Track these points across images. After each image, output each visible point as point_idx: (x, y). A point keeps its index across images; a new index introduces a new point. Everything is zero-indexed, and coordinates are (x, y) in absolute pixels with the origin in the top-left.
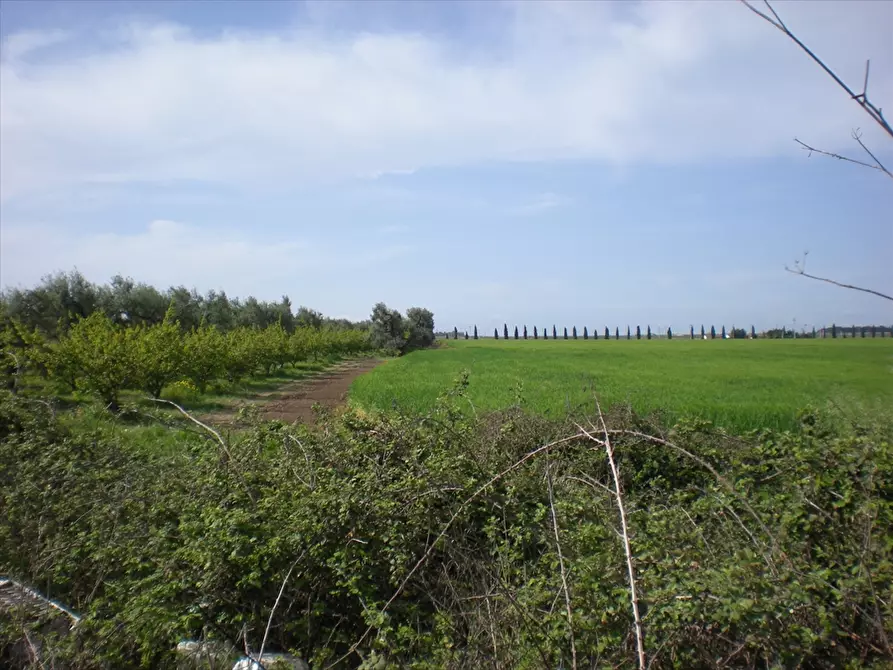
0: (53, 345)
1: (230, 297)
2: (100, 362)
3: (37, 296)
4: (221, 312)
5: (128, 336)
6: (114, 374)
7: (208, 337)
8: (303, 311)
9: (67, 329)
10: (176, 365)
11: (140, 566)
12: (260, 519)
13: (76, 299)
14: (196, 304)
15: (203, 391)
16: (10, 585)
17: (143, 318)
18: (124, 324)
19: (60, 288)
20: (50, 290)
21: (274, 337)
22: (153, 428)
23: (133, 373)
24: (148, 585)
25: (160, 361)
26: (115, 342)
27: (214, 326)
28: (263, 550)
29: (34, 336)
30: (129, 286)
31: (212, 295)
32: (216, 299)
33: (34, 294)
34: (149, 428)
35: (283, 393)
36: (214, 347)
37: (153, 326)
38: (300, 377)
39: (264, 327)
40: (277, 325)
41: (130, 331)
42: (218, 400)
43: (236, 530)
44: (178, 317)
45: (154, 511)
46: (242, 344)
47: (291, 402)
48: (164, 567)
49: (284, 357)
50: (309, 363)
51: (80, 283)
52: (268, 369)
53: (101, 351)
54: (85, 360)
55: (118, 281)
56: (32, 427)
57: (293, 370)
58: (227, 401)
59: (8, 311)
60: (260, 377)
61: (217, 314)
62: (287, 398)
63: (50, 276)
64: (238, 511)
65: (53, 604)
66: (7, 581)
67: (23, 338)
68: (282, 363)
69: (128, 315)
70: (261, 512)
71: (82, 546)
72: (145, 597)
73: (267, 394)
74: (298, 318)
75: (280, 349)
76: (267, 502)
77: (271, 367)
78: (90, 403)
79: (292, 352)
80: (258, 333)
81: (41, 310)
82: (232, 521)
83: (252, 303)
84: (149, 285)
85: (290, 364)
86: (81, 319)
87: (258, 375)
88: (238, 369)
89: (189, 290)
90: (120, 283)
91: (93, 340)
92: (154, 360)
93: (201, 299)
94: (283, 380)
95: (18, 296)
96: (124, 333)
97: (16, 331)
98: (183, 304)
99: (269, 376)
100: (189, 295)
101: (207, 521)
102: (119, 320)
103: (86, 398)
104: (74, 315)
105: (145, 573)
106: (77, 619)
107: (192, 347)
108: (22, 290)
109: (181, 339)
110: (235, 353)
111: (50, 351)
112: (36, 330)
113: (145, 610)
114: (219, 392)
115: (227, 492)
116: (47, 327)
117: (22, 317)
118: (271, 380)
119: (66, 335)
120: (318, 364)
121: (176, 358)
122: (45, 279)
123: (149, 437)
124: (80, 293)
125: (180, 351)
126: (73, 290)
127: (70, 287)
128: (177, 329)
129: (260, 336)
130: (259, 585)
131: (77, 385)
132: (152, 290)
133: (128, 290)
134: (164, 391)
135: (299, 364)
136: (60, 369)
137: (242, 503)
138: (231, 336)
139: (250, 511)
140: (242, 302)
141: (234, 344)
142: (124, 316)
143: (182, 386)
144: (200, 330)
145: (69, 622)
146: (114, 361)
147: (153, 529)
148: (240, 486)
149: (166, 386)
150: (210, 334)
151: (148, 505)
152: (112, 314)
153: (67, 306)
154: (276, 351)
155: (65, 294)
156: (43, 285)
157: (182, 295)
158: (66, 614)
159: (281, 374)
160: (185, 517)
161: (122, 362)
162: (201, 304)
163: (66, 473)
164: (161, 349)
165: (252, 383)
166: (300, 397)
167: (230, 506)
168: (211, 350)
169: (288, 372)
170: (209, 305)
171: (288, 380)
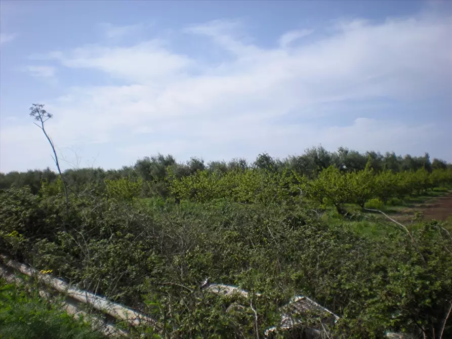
0: (312, 183)
1: (397, 155)
2: (334, 190)
3: (303, 159)
4: (393, 163)
5: (348, 177)
6: (341, 196)
7: (387, 176)
8: (436, 161)
9: (317, 174)
10: (372, 191)
11: (369, 293)
12: (430, 271)
13: (321, 160)
14: (380, 160)
15: (385, 204)
16: (304, 299)
17: (354, 167)
18: (345, 171)
19: (313, 154)
20: (309, 156)
21: (421, 174)
22: (362, 223)
23: (351, 195)
24: (374, 303)
25: (364, 189)
26: (342, 180)
27: (390, 170)
28: (433, 288)
29: (303, 178)
30: (347, 152)
31: (388, 154)
32: (390, 156)
33: (301, 158)
34: (360, 222)
35: (427, 205)
36: (391, 181)
37: (360, 171)
38: (436, 196)
39: (415, 170)
40: (423, 168)
41: (348, 175)
42: (394, 208)
43: (418, 277)
44: (372, 166)
45: (373, 265)
46: (405, 178)
47: (432, 209)
48: (381, 294)
49: (427, 185)
50: (440, 188)
51: (323, 151)
52: (418, 192)
53: (335, 185)
54: (327, 189)
55: (341, 150)
56: (309, 222)
57: (432, 192)
58: (399, 209)
59: (290, 167)
60: (415, 196)
61: (391, 164)
62: (430, 207)
63: (308, 149)
64: (417, 267)
65: (326, 309)
66: (303, 297)
67: (298, 179)
68: (425, 188)
69: (347, 166)
70: (431, 268)
71: (339, 281)
72: (373, 309)
73: (419, 205)
74: (434, 164)
75: (425, 181)
76: (433, 263)
77: (421, 190)
78: (330, 210)
79: (431, 182)
80: (413, 173)
81: (306, 166)
82: (415, 272)
83: (408, 157)
84: (356, 151)
85: (430, 189)
86: (324, 169)
87: (413, 195)
88: (403, 192)
89: (376, 152)
90: (342, 151)
91: (331, 180)
92: (361, 188)
93: (382, 157)
94: (427, 198)
95: (294, 159)
96: (346, 176)
97: (294, 176)
98: (374, 160)
99: (420, 195)
100: (376, 155)
101: (402, 272)
102: (342, 169)
103: (327, 208)
104: (320, 167)
105: (372, 296)
106: (338, 318)
107: (380, 182)
108: (296, 156)
109: (374, 177)
110: (402, 184)
111: (310, 185)
112: (304, 175)
113: (373, 315)
114: (394, 204)
115: (411, 257)
116: (308, 174)
117: (297, 169)
118: (421, 197)
119: (317, 177)
120: (445, 189)
121: (372, 187)
122: (306, 151)
123: (361, 227)
124: (323, 156)
125: (374, 184)
126: (319, 155)
127: (318, 153)
128: (372, 172)
129: (414, 174)
130: (430, 306)
131: (323, 201)
132: (358, 153)
133: (346, 154)
134: (366, 204)
135: (435, 189)
136: (315, 194)
137: (419, 263)
138: (399, 176)
139: (424, 267)
140: (403, 157)
141: (401, 179)
142: (345, 167)
143: (374, 201)
144: (383, 173)
145: (334, 319)
146: (341, 190)
147: (373, 275)
148: (418, 254)
149: (367, 202)
150: (388, 174)
151: (370, 262)
152: (339, 166)
153: (317, 163)
154: (423, 183)
155: (316, 157)
156: (305, 154)
157: (373, 155)
158: (333, 315)
159: (425, 194)
160: (390, 269)
161: (345, 190)
162: (382, 159)
163: (330, 245)
164: (364, 183)
165: (411, 199)
166: (436, 206)
167: (413, 264)
168: (389, 182)
169: (429, 193)
170: (387, 159)
171: (429, 197)
